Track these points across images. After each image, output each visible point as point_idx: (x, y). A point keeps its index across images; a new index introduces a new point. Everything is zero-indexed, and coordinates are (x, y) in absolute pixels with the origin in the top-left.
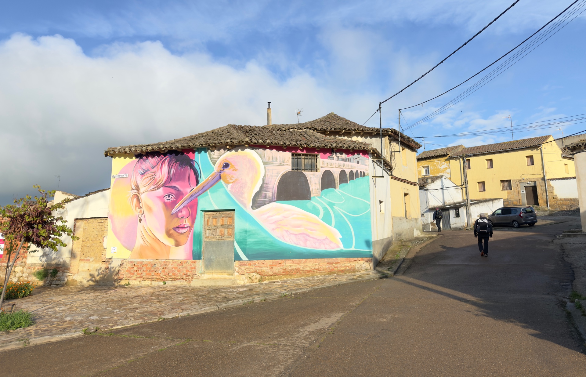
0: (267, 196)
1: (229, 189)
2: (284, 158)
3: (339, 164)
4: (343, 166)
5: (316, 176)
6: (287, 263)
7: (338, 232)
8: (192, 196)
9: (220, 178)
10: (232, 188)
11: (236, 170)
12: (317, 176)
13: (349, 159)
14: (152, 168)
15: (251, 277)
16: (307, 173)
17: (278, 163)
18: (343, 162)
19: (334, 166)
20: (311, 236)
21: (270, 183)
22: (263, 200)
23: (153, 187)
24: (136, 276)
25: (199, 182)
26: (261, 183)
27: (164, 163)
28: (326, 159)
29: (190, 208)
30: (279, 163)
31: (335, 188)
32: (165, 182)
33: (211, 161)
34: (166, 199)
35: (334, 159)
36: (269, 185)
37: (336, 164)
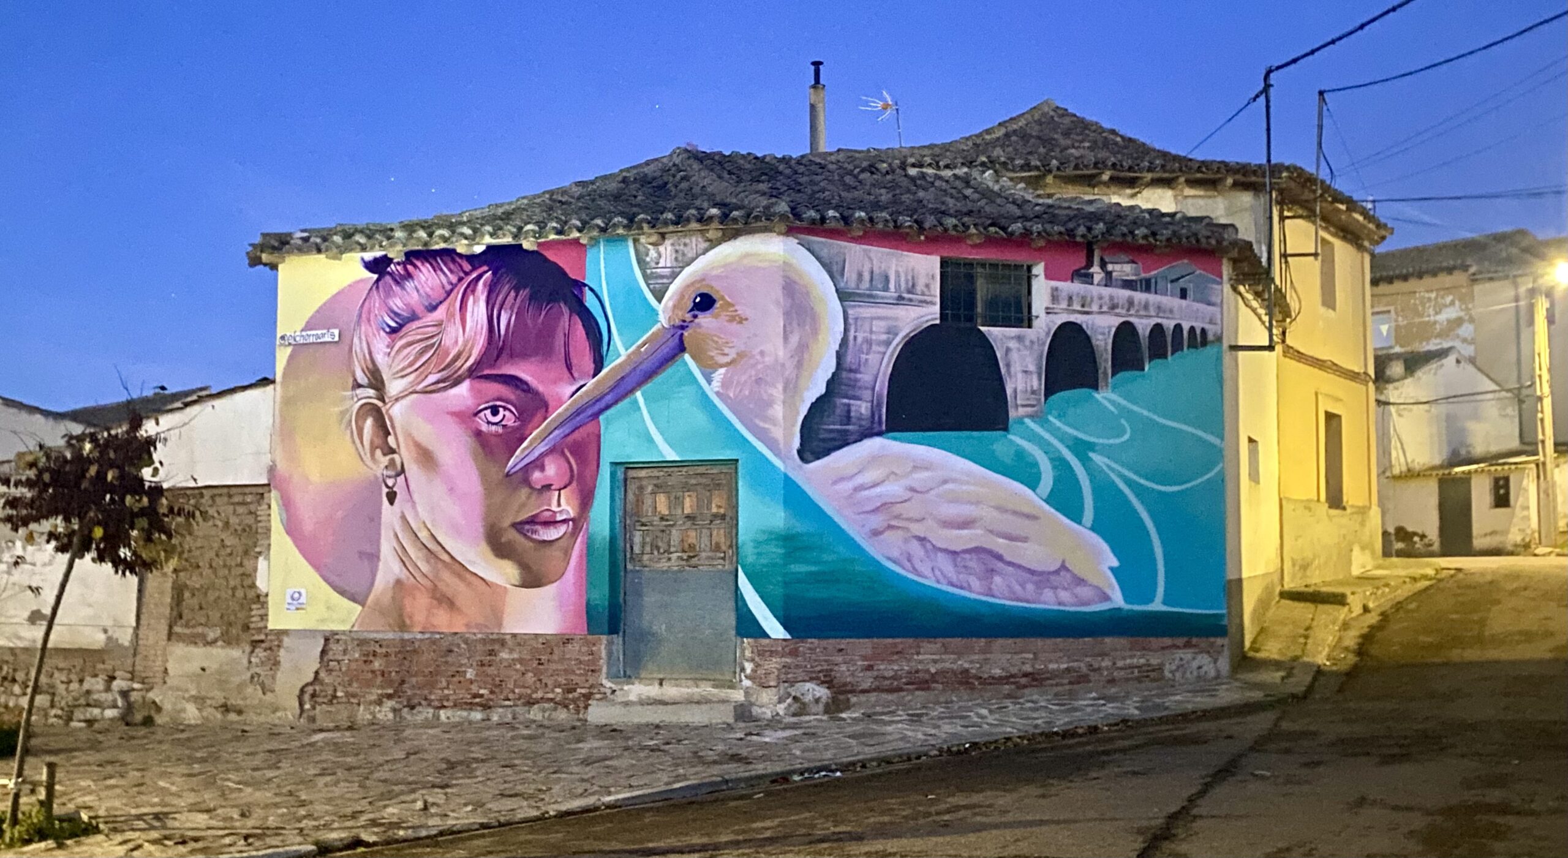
0: (852, 414)
1: (716, 389)
2: (913, 278)
3: (1111, 298)
4: (1126, 306)
5: (1027, 343)
6: (922, 650)
7: (1105, 547)
8: (578, 413)
9: (681, 348)
10: (725, 384)
11: (741, 318)
12: (1032, 342)
13: (1148, 281)
14: (426, 307)
15: (798, 695)
16: (995, 333)
17: (892, 293)
18: (1126, 293)
19: (1095, 308)
20: (1008, 558)
21: (862, 369)
22: (839, 427)
23: (432, 378)
24: (380, 692)
25: (605, 364)
26: (832, 368)
27: (473, 291)
28: (1065, 280)
29: (571, 453)
30: (896, 295)
31: (1095, 387)
32: (478, 364)
33: (648, 285)
34: (485, 422)
35: (1096, 281)
36: (859, 376)
37: (1101, 298)
